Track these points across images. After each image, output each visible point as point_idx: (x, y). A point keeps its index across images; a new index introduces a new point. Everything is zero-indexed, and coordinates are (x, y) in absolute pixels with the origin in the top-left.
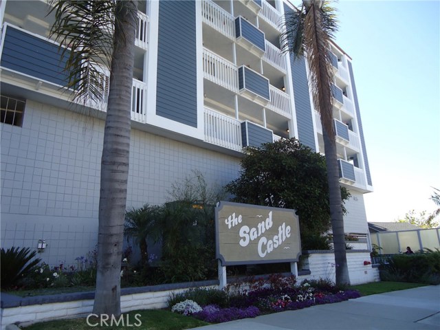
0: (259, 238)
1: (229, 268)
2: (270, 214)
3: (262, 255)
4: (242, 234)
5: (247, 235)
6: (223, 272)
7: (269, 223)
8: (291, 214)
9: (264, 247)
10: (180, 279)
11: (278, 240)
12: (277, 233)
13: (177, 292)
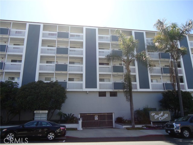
0: (159, 117)
1: (153, 122)
2: (162, 112)
3: (160, 120)
4: (155, 116)
5: (156, 117)
6: (152, 123)
7: (162, 114)
8: (168, 112)
9: (161, 119)
10: (144, 123)
11: (164, 117)
12: (164, 116)
13: (143, 125)
